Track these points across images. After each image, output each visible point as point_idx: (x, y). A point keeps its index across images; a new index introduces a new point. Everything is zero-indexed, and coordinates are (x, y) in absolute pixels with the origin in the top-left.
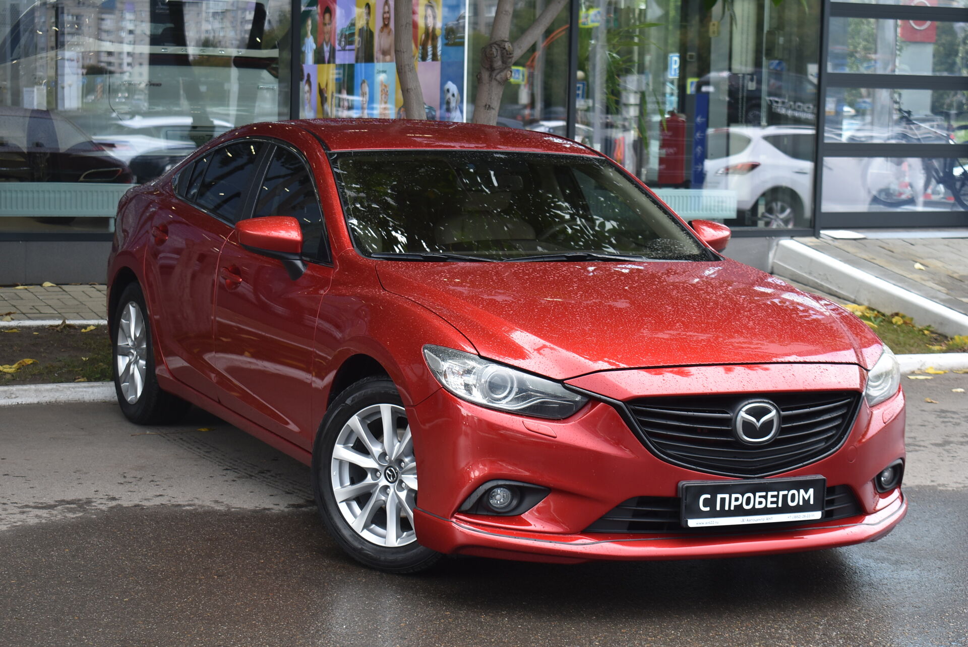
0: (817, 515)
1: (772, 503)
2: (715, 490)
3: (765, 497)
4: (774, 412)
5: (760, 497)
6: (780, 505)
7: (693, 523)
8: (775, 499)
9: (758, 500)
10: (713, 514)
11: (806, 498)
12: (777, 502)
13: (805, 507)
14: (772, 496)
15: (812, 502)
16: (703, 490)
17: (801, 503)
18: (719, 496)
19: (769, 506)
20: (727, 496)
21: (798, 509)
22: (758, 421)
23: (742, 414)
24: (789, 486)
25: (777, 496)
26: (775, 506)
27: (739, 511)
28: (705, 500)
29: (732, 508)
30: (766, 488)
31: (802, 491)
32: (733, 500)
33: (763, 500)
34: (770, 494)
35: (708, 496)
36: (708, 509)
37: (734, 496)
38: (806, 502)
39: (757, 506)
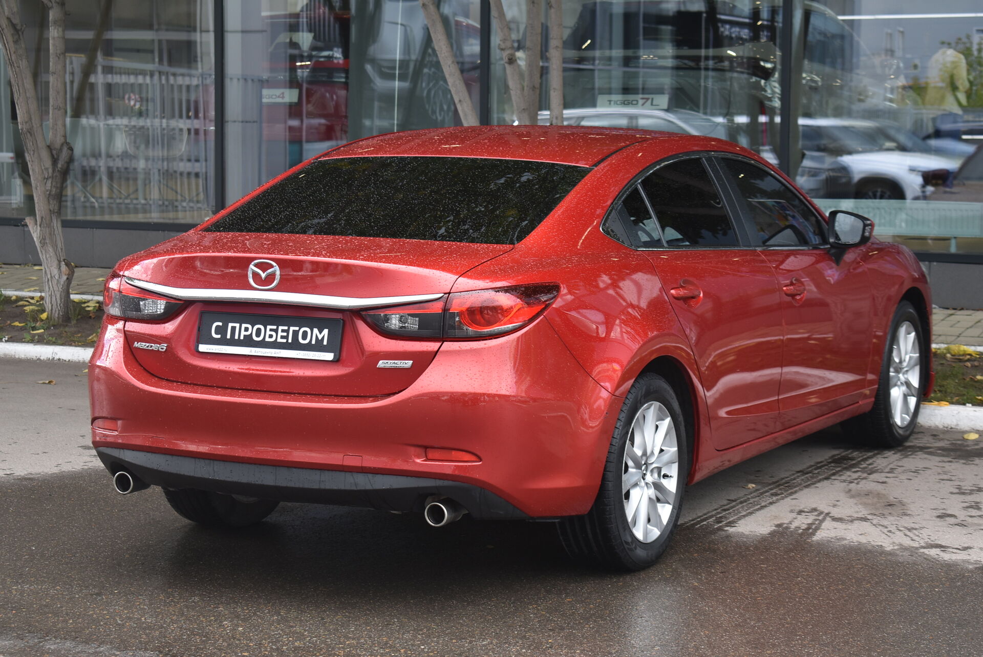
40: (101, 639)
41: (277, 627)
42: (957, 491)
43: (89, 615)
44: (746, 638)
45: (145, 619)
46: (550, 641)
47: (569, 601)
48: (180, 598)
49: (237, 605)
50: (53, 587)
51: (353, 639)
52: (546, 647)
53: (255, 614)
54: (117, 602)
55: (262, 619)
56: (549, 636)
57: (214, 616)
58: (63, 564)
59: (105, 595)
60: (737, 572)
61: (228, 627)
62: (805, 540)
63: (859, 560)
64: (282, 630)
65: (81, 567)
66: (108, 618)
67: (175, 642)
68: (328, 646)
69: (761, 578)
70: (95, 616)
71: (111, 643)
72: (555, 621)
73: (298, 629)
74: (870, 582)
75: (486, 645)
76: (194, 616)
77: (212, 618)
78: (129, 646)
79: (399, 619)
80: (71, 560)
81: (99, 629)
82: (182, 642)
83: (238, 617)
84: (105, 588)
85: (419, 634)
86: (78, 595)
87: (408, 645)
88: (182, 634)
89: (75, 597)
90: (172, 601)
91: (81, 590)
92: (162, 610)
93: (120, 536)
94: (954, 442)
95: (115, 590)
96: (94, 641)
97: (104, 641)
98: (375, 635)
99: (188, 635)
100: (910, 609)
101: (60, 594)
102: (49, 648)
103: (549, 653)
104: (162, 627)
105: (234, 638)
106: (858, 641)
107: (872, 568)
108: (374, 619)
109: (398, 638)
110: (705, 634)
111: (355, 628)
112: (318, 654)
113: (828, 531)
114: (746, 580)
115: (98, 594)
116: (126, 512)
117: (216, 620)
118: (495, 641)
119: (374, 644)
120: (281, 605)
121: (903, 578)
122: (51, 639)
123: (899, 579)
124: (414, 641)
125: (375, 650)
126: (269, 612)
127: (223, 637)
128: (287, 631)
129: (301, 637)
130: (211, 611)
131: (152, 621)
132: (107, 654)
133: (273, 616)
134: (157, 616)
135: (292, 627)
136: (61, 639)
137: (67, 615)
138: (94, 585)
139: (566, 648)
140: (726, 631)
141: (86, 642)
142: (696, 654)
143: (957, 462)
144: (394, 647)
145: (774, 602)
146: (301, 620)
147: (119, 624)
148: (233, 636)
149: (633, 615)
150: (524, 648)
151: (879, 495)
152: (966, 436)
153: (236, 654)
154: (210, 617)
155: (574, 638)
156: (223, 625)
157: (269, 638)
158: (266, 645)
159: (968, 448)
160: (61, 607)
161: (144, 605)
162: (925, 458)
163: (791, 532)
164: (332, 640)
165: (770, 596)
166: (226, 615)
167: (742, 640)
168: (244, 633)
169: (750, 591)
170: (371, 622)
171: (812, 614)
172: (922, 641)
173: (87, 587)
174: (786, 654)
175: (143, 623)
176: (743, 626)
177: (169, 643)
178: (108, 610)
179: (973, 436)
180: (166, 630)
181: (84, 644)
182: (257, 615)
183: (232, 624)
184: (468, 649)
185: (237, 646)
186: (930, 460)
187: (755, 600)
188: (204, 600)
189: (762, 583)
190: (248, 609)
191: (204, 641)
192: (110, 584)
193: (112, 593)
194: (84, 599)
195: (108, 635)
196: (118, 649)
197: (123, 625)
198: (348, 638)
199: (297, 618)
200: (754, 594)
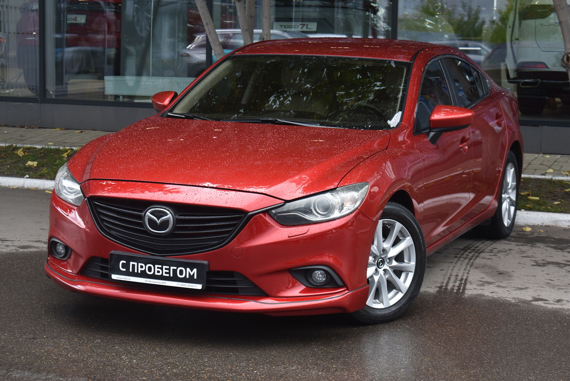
0: (199, 287)
1: (166, 273)
2: (129, 259)
3: (162, 269)
4: (169, 216)
5: (158, 268)
6: (171, 275)
7: (114, 277)
8: (168, 271)
9: (156, 269)
10: (127, 273)
11: (192, 274)
12: (169, 273)
13: (191, 280)
14: (166, 269)
15: (195, 277)
16: (122, 258)
17: (188, 277)
18: (131, 263)
19: (164, 274)
20: (136, 264)
21: (184, 280)
22: (158, 220)
23: (148, 213)
24: (178, 265)
25: (169, 269)
26: (168, 275)
27: (143, 274)
28: (123, 263)
29: (139, 272)
30: (162, 263)
31: (188, 269)
32: (140, 267)
33: (160, 270)
34: (164, 267)
35: (125, 262)
36: (124, 270)
37: (140, 264)
38: (192, 277)
39: (156, 274)
40: (47, 369)
41: (157, 360)
42: (535, 264)
43: (33, 353)
44: (454, 363)
45: (71, 355)
46: (334, 366)
47: (334, 339)
48: (88, 341)
49: (127, 345)
50: (3, 334)
51: (209, 367)
52: (334, 371)
53: (140, 351)
54: (48, 344)
55: (146, 354)
56: (332, 363)
57: (114, 352)
58: (3, 318)
59: (39, 339)
60: (429, 319)
61: (126, 360)
62: (461, 297)
63: (498, 309)
64: (161, 361)
65: (16, 320)
66: (46, 355)
67: (96, 371)
68: (196, 372)
69: (445, 322)
70: (37, 353)
71: (54, 372)
72: (331, 353)
73: (171, 360)
74: (512, 324)
75: (295, 370)
76: (101, 352)
77: (114, 354)
78: (67, 374)
79: (233, 352)
80: (7, 315)
81: (43, 363)
82: (100, 371)
83: (130, 353)
84: (37, 334)
85: (250, 363)
86: (21, 339)
87: (245, 370)
88: (98, 366)
89: (19, 341)
90: (83, 342)
91: (22, 336)
92: (79, 348)
93: (33, 299)
94: (519, 233)
95: (44, 335)
96: (43, 371)
97: (49, 371)
98: (222, 364)
99: (103, 366)
100: (545, 342)
101: (9, 339)
102: (15, 377)
103: (336, 374)
104: (84, 361)
105: (133, 368)
106: (523, 363)
107: (509, 315)
108: (217, 353)
109: (237, 366)
110: (427, 360)
111: (208, 359)
112: (191, 378)
113: (471, 291)
114: (437, 323)
115: (33, 338)
116: (31, 282)
117: (116, 355)
118: (300, 367)
119: (224, 370)
120: (154, 344)
121: (531, 321)
122: (14, 370)
123: (528, 322)
124: (248, 368)
125: (226, 374)
126: (148, 349)
127: (125, 367)
128: (165, 362)
129: (175, 366)
130: (111, 349)
131: (75, 356)
132: (55, 380)
133: (152, 351)
134: (78, 353)
135: (167, 359)
136: (21, 369)
137: (19, 353)
138: (29, 332)
139: (346, 371)
140: (440, 358)
141: (38, 371)
142: (429, 373)
143: (526, 245)
144: (237, 372)
145: (461, 338)
146: (171, 354)
147: (55, 359)
148: (131, 366)
149: (378, 348)
150: (319, 371)
151: (490, 267)
152: (524, 229)
153: (138, 378)
154: (112, 353)
155: (349, 364)
156: (123, 359)
157: (155, 367)
158: (155, 372)
159: (529, 237)
160: (13, 348)
161: (67, 345)
162: (507, 243)
163: (450, 292)
164: (196, 368)
165: (456, 334)
166: (122, 351)
167: (452, 364)
168: (138, 364)
169: (442, 330)
170: (216, 355)
171: (487, 345)
172: (562, 363)
173: (25, 334)
174: (483, 372)
175: (70, 358)
176: (449, 354)
177: (92, 371)
178: (44, 349)
179: (528, 229)
180: (87, 363)
181: (37, 373)
182: (142, 351)
183: (128, 358)
184: (285, 372)
185: (137, 373)
186: (510, 244)
187: (448, 336)
188: (104, 342)
189: (447, 325)
190: (134, 347)
191: (114, 370)
192: (39, 332)
193: (42, 338)
194: (26, 342)
195: (51, 367)
196: (61, 376)
197: (58, 359)
198: (206, 367)
199: (168, 353)
200: (446, 333)
